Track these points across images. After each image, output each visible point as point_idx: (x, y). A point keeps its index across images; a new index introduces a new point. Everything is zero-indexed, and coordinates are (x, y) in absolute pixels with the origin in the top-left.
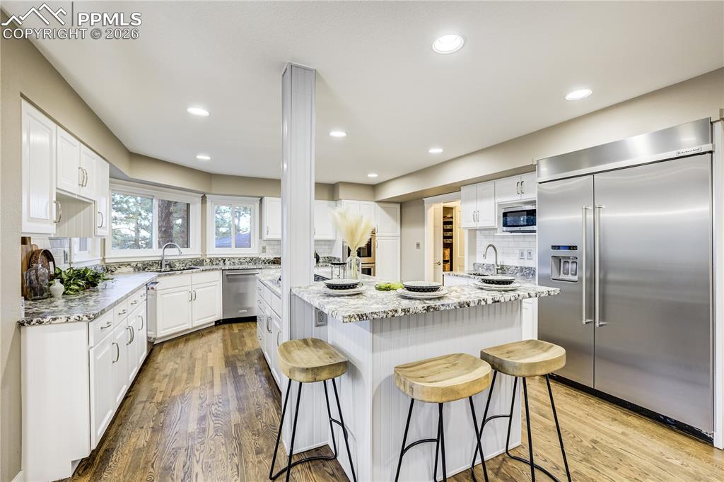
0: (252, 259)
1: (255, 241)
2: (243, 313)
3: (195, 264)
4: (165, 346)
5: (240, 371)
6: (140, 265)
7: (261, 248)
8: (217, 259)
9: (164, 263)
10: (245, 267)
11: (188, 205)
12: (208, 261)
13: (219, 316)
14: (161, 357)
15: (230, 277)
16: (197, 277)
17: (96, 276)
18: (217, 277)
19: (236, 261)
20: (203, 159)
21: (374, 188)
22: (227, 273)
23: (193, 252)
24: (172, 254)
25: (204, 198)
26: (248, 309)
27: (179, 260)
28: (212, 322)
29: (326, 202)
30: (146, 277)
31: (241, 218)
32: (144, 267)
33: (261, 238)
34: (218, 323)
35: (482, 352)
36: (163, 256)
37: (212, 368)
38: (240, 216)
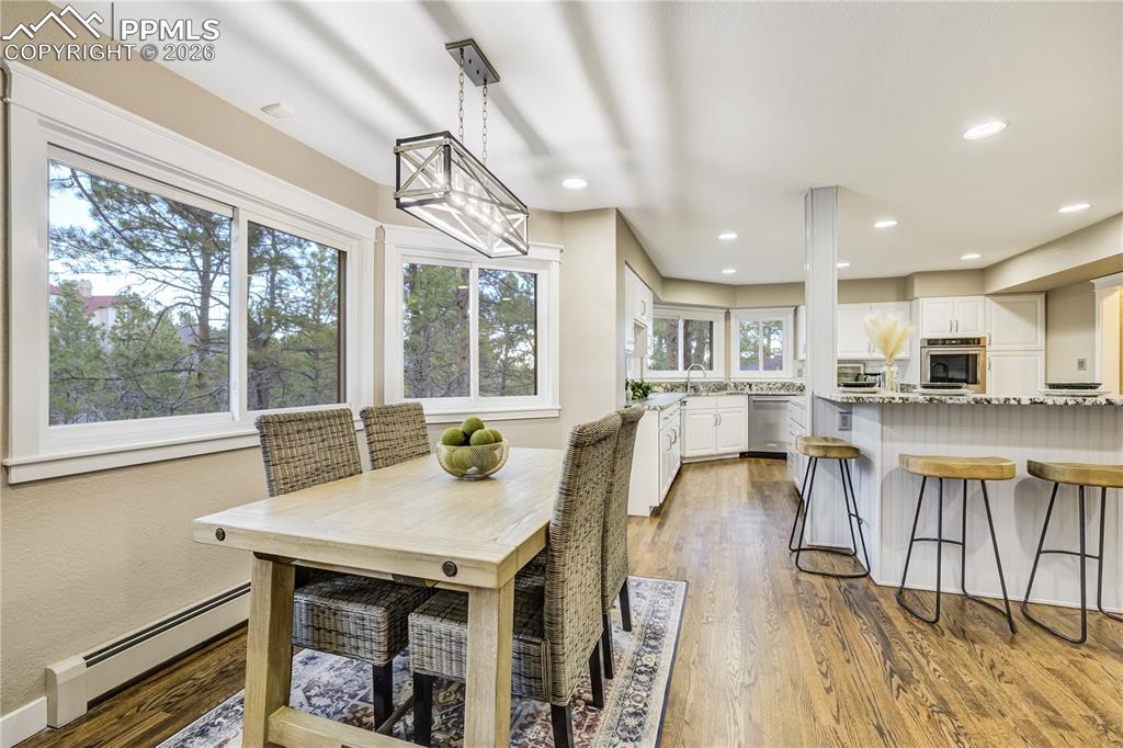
0: (784, 385)
1: (788, 362)
2: (771, 448)
3: (720, 388)
4: (692, 466)
5: (767, 493)
6: (669, 386)
7: (796, 372)
8: (743, 383)
9: (689, 386)
10: (777, 392)
11: (711, 323)
12: (732, 385)
13: (745, 448)
14: (688, 476)
15: (757, 404)
16: (723, 400)
17: (648, 388)
18: (742, 402)
19: (765, 386)
20: (729, 273)
21: (982, 274)
22: (754, 398)
23: (718, 375)
24: (696, 376)
25: (728, 315)
26: (779, 444)
27: (702, 383)
28: (735, 453)
29: (893, 304)
30: (679, 395)
31: (772, 336)
32: (672, 388)
33: (795, 357)
34: (743, 455)
35: (1029, 462)
36: (688, 378)
37: (739, 487)
38: (770, 333)
